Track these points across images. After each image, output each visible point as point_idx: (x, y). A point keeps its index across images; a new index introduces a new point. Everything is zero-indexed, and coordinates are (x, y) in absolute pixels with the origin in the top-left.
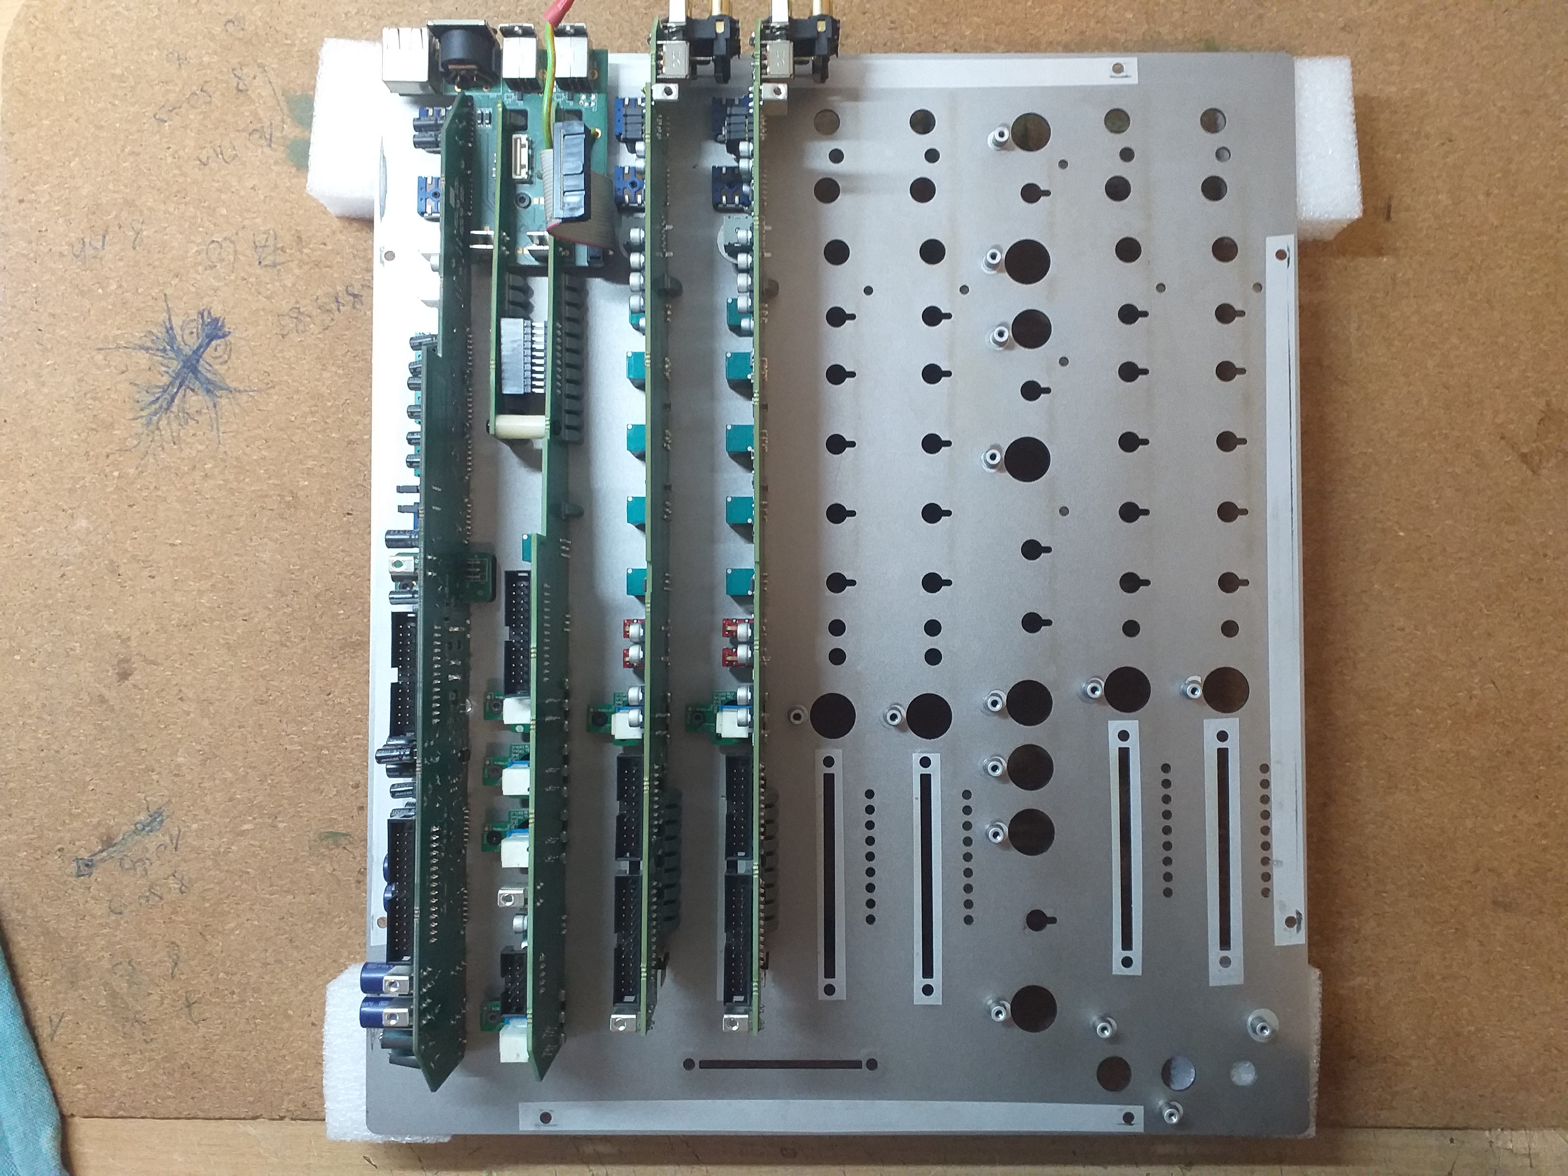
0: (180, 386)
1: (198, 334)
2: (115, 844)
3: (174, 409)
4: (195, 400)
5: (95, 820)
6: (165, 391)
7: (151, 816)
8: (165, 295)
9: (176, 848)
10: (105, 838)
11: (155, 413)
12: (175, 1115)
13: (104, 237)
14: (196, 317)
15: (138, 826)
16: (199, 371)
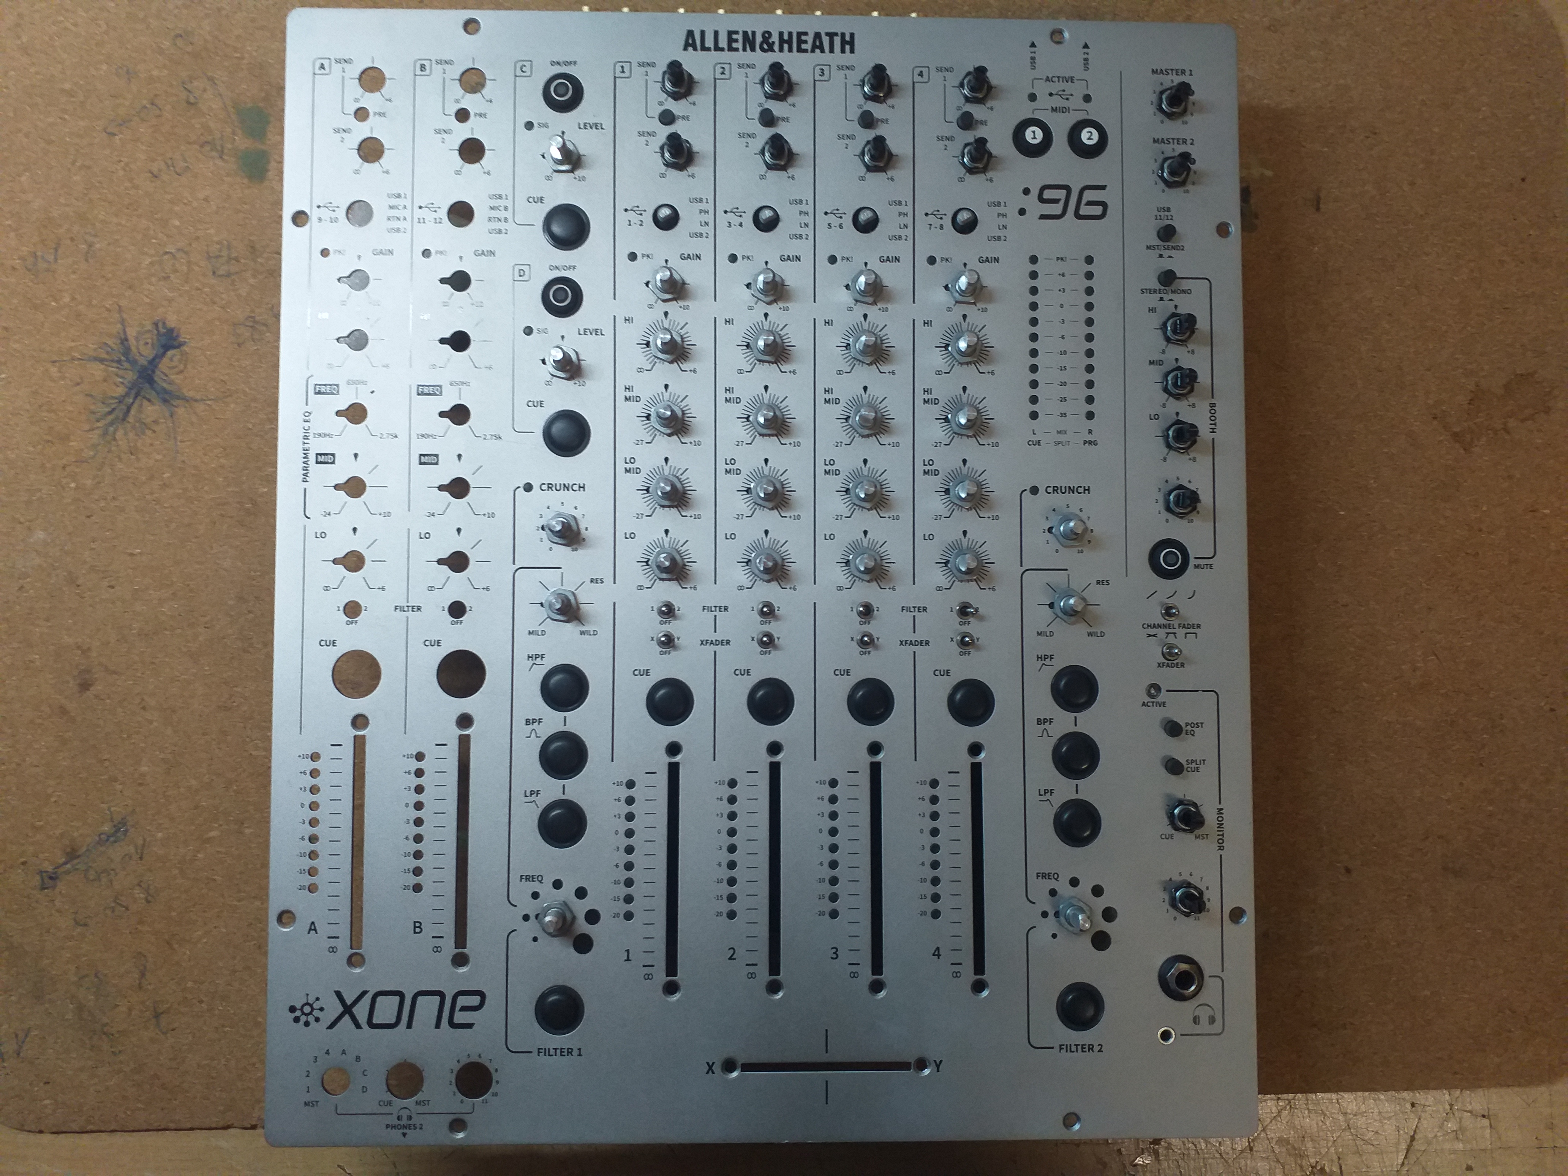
0: (135, 398)
1: (153, 344)
2: (79, 857)
3: (131, 419)
4: (152, 410)
5: (58, 832)
6: (120, 402)
7: (115, 826)
8: (120, 307)
9: (141, 858)
10: (69, 850)
11: (111, 424)
12: (145, 1127)
13: (56, 250)
14: (150, 328)
15: (102, 836)
16: (155, 382)
